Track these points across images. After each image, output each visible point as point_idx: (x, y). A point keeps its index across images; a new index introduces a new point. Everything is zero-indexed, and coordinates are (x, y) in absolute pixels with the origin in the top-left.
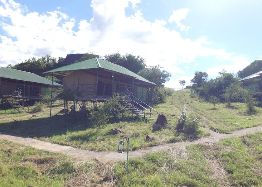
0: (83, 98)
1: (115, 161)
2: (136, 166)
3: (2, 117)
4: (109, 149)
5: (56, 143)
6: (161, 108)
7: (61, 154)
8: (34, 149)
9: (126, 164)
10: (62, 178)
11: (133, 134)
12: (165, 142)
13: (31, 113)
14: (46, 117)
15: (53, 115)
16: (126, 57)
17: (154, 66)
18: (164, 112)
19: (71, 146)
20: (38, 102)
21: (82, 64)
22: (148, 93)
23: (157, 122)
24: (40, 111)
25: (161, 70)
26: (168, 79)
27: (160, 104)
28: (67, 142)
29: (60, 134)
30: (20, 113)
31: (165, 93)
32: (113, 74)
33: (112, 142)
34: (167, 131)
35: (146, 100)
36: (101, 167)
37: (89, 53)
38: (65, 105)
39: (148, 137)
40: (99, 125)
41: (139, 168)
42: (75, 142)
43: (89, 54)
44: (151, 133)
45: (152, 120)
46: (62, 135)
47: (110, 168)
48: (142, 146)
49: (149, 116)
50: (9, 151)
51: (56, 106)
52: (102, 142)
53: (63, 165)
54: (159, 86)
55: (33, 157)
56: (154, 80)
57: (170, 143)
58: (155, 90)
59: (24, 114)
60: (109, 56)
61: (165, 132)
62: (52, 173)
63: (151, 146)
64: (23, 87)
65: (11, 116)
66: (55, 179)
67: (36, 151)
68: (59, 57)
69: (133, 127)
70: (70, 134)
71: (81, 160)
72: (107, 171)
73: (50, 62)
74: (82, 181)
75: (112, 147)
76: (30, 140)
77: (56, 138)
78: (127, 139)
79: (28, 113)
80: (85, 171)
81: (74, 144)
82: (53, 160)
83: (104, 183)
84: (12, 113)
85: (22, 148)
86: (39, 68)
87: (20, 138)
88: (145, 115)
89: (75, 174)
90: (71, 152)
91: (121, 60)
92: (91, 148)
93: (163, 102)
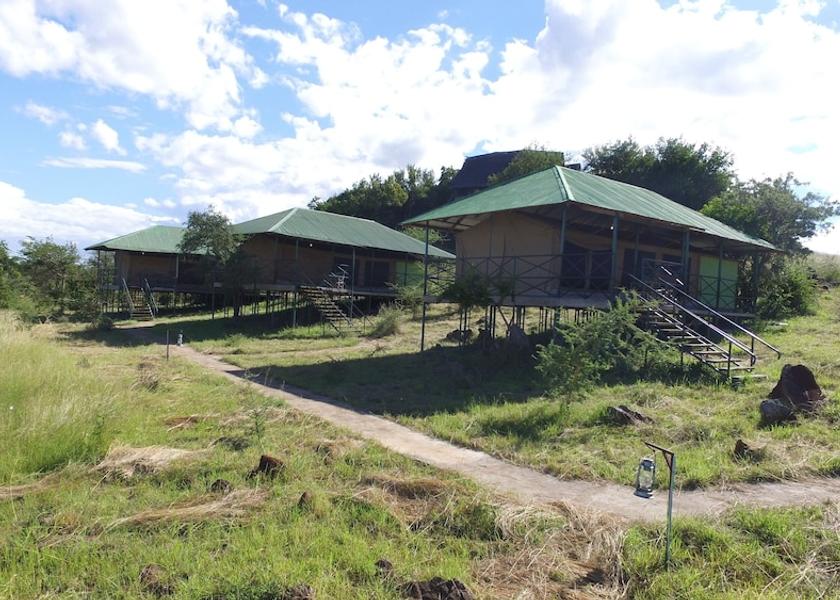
0: (516, 298)
1: (623, 520)
2: (700, 548)
3: (302, 346)
4: (602, 476)
5: (441, 437)
6: (794, 336)
7: (457, 476)
8: (385, 450)
9: (662, 537)
10: (466, 552)
11: (686, 430)
12: (812, 472)
13: (370, 336)
14: (410, 352)
15: (430, 346)
16: (657, 152)
17: (769, 180)
18: (808, 350)
19: (486, 452)
20: (387, 306)
21: (514, 190)
22: (741, 278)
23: (776, 393)
24: (393, 333)
25: (800, 193)
26: (829, 224)
27: (788, 318)
28: (471, 437)
29: (452, 411)
30: (343, 335)
31: (814, 277)
32: (615, 221)
33: (612, 451)
34: (819, 428)
35: (732, 306)
36: (580, 533)
37: (533, 148)
38: (463, 316)
39: (741, 448)
40: (568, 390)
41: (712, 556)
42: (496, 440)
43: (531, 151)
44: (755, 432)
45: (759, 380)
46: (458, 414)
47: (608, 541)
48: (719, 477)
49: (745, 363)
50: (326, 449)
51: (437, 318)
52: (580, 448)
53: (467, 512)
54: (788, 254)
55: (384, 474)
56: (765, 229)
57: (833, 476)
58: (769, 266)
59: (355, 339)
60: (598, 152)
61: (812, 433)
62: (436, 529)
63: (754, 480)
64: (349, 262)
65: (323, 346)
66: (447, 549)
67: (391, 456)
68: (443, 168)
69: (684, 405)
70: (480, 413)
71: (517, 503)
72: (599, 548)
73: (416, 183)
74: (524, 570)
75: (613, 468)
76: (374, 421)
77: (442, 421)
78: (669, 456)
79: (363, 336)
80: (530, 539)
81: (493, 447)
82: (438, 491)
83: (589, 587)
84: (325, 336)
85: (355, 443)
86: (390, 204)
87: (348, 411)
88: (729, 362)
89: (501, 543)
90: (486, 470)
91: (642, 162)
92: (545, 466)
93: (804, 312)
